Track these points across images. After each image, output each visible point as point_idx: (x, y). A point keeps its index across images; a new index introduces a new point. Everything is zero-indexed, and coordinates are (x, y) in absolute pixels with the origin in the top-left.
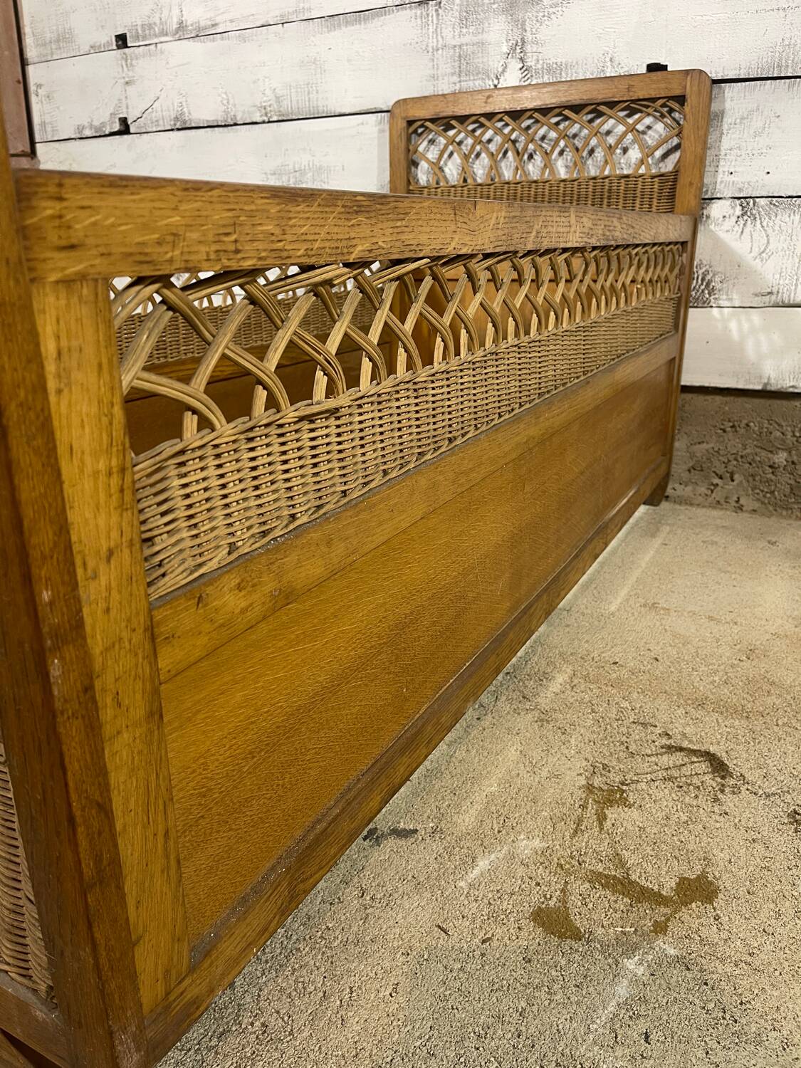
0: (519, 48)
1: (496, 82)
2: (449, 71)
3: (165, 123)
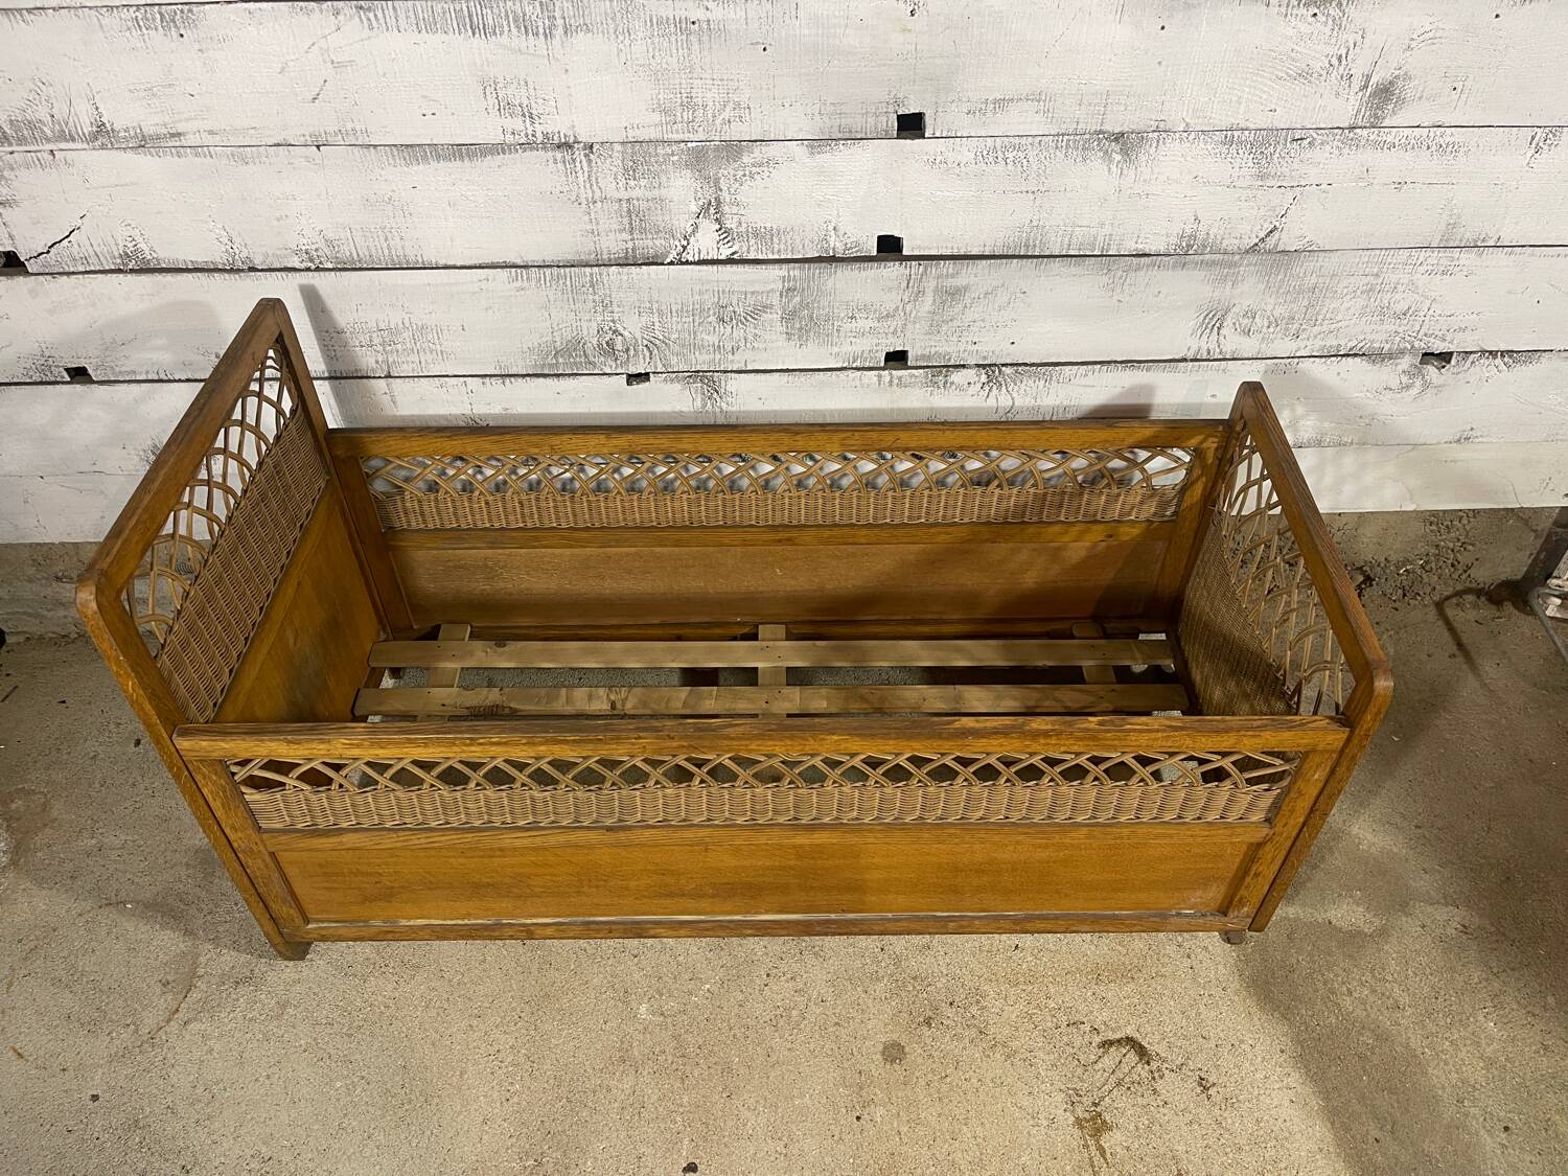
0: (713, 209)
1: (685, 243)
2: (615, 226)
3: (104, 262)
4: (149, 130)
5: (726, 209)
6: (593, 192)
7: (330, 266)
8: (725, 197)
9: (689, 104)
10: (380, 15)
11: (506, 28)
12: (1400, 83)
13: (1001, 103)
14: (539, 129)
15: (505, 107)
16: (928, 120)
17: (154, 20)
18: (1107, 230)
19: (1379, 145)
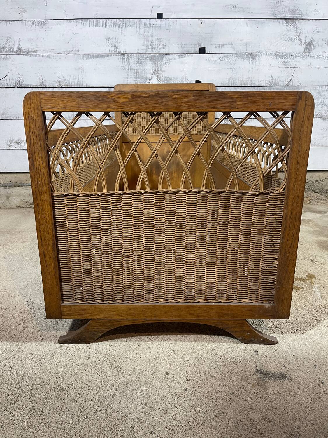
1: (149, 81)
2: (133, 76)
3: (11, 85)
4: (30, 50)
5: (159, 72)
6: (129, 67)
7: (64, 86)
8: (159, 69)
9: (152, 44)
10: (86, 22)
11: (113, 26)
12: (313, 42)
13: (223, 45)
14: (117, 50)
15: (110, 45)
16: (206, 49)
17: (37, 23)
18: (251, 79)
19: (312, 57)
